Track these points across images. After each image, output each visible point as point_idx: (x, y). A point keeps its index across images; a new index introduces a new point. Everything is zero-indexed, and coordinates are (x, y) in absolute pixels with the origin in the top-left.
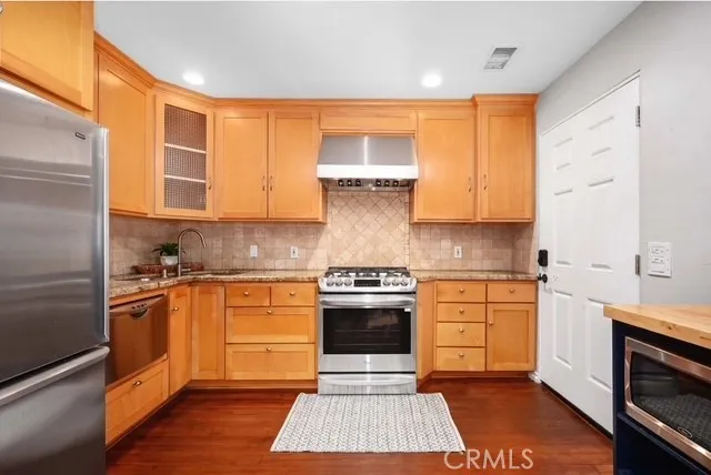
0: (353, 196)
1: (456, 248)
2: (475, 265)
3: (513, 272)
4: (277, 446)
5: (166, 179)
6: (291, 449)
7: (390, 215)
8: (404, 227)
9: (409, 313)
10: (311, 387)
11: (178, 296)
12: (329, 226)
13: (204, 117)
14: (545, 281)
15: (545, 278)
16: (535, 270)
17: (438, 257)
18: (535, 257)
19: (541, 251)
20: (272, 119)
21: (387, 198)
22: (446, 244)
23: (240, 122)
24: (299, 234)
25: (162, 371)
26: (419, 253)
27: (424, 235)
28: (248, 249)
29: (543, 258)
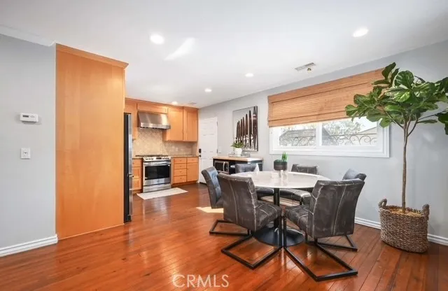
1: (176, 148)
2: (182, 153)
3: (192, 155)
8: (161, 142)
9: (169, 166)
15: (200, 156)
16: (198, 154)
17: (171, 151)
18: (198, 151)
19: (199, 149)
22: (173, 147)
26: (165, 150)
27: (167, 144)
29: (200, 151)
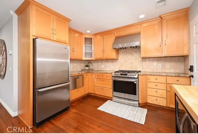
0: (125, 52)
1: (159, 65)
2: (167, 71)
3: (185, 74)
4: (99, 109)
5: (85, 52)
6: (101, 110)
7: (136, 56)
8: (140, 59)
9: (136, 84)
10: (111, 99)
11: (86, 75)
12: (119, 60)
13: (92, 38)
14: (193, 77)
15: (192, 76)
17: (152, 68)
18: (189, 69)
19: (191, 66)
20: (104, 35)
21: (135, 51)
23: (99, 37)
24: (112, 62)
25: (83, 89)
28: (102, 66)
29: (191, 69)
